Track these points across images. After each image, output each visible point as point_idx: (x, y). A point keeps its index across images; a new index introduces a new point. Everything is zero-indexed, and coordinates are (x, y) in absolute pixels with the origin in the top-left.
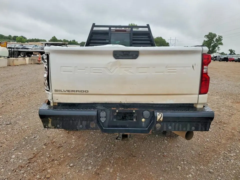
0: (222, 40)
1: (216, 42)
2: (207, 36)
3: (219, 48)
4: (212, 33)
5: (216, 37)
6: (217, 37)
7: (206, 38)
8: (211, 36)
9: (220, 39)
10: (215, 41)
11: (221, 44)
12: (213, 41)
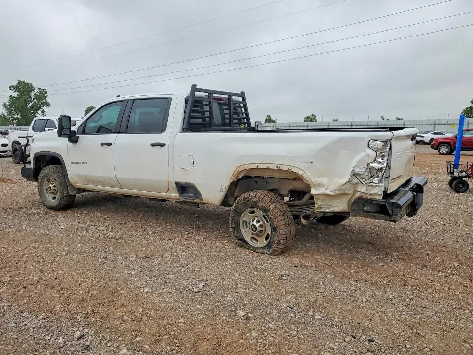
0: (47, 96)
1: (36, 101)
2: (16, 88)
3: (43, 111)
4: (26, 82)
5: (34, 90)
6: (36, 91)
7: (14, 91)
8: (23, 89)
9: (42, 95)
10: (33, 98)
11: (48, 104)
12: (30, 97)
